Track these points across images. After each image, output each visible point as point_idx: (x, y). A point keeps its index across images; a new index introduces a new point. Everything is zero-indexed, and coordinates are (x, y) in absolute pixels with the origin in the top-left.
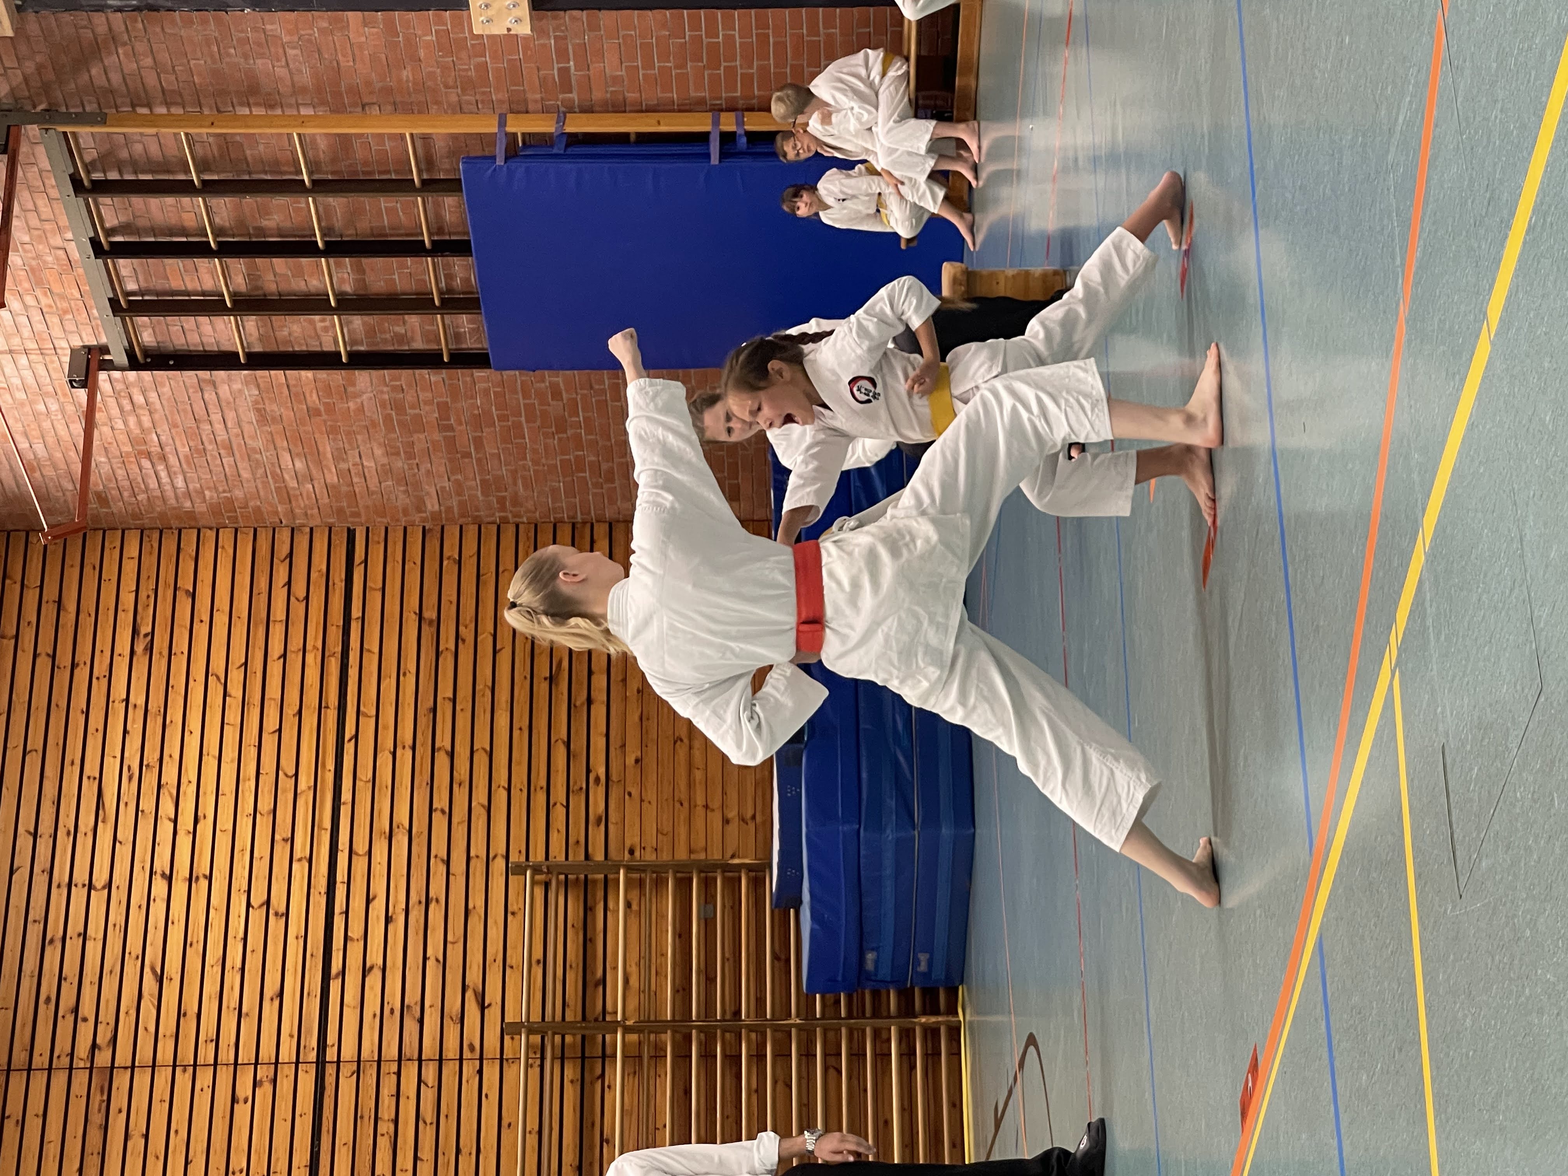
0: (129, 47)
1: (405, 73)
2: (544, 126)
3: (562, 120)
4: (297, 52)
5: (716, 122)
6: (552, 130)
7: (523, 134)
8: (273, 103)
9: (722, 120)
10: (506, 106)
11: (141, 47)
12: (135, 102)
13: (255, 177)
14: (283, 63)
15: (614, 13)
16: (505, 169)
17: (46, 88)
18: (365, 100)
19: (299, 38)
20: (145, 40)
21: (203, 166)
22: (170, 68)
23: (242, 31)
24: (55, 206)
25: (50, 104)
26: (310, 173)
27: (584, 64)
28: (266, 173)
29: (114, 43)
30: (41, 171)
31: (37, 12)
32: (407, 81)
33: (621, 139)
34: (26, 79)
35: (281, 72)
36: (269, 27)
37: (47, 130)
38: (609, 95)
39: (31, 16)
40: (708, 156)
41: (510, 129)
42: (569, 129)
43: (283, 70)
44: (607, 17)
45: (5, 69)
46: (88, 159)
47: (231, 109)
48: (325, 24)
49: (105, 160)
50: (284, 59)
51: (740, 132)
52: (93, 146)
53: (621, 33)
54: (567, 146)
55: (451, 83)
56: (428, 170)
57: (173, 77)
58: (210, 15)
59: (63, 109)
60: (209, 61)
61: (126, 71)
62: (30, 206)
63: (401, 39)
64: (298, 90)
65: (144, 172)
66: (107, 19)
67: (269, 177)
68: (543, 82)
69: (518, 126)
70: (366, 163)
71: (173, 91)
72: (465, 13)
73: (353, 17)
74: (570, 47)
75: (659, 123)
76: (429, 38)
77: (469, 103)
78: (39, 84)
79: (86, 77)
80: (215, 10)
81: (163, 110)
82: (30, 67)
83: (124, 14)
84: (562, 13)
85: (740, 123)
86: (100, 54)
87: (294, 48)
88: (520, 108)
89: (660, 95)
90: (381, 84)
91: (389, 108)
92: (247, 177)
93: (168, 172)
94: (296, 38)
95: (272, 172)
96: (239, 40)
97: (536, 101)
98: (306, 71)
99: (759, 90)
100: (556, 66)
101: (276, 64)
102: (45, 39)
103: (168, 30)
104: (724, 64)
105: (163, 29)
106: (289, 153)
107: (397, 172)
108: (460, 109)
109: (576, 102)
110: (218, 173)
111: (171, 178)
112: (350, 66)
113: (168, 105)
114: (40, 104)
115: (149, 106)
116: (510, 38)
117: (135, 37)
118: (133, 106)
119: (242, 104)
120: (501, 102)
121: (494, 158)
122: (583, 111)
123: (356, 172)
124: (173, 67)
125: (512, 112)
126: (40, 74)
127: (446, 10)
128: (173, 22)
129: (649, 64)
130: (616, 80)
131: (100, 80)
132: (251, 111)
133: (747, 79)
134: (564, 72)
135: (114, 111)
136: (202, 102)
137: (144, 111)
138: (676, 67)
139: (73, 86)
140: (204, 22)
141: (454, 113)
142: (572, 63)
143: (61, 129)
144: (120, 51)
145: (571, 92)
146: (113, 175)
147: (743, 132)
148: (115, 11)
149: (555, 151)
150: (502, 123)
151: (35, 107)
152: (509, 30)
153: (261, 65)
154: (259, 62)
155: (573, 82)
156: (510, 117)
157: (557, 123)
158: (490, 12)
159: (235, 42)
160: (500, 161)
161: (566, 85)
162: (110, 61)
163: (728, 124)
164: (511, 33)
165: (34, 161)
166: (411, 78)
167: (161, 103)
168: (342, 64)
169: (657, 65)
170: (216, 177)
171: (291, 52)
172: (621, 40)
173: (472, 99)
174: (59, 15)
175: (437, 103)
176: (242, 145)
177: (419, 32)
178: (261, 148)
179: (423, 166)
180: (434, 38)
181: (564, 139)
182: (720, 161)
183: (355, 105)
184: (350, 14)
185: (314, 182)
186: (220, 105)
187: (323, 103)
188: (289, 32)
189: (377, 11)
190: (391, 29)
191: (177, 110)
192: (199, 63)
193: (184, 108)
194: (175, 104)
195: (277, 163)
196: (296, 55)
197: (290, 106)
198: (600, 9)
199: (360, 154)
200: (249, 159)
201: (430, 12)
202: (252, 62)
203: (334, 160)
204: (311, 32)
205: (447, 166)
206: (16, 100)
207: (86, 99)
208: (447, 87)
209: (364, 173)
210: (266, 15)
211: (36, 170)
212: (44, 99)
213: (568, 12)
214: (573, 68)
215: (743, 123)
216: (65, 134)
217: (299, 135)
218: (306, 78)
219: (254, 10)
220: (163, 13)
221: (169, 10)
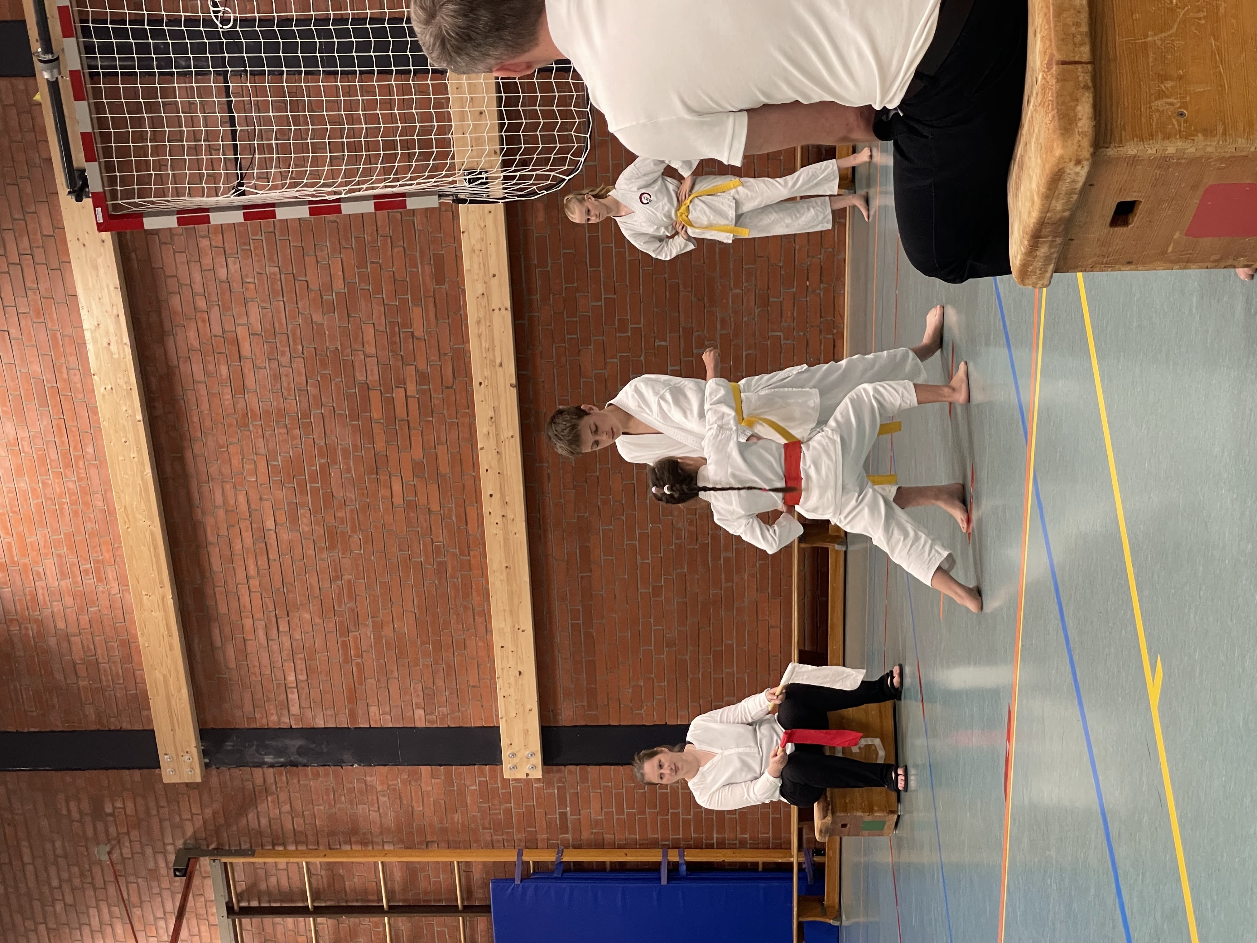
0: (276, 796)
1: (456, 816)
2: (548, 857)
3: (561, 853)
4: (386, 799)
5: (665, 855)
6: (553, 859)
7: (534, 862)
8: (366, 841)
9: (669, 854)
10: (523, 844)
11: (283, 796)
12: (275, 842)
13: (350, 904)
14: (376, 809)
15: (598, 767)
16: (520, 888)
17: (217, 832)
18: (429, 839)
19: (388, 788)
20: (286, 790)
21: (316, 895)
22: (301, 813)
23: (351, 783)
24: (213, 932)
25: (218, 844)
26: (388, 901)
27: (576, 811)
28: (357, 901)
29: (266, 792)
30: (206, 901)
31: (218, 768)
32: (458, 823)
33: (600, 867)
34: (205, 822)
35: (374, 815)
36: (369, 779)
37: (214, 860)
38: (592, 836)
39: (214, 771)
40: (659, 879)
41: (525, 858)
42: (565, 859)
43: (374, 813)
44: (593, 771)
45: (192, 815)
46: (239, 890)
47: (338, 847)
48: (406, 777)
49: (251, 890)
50: (376, 806)
51: (682, 861)
52: (244, 879)
53: (603, 784)
54: (564, 871)
55: (487, 825)
56: (468, 899)
57: (302, 821)
58: (331, 769)
59: (227, 848)
60: (327, 807)
61: (271, 816)
62: (195, 931)
63: (455, 788)
64: (384, 830)
65: (275, 901)
66: (263, 773)
67: (359, 904)
68: (549, 824)
69: (531, 857)
70: (426, 893)
71: (301, 832)
72: (499, 767)
73: (425, 770)
74: (568, 796)
75: (626, 855)
76: (474, 788)
77: (498, 841)
78: (212, 827)
79: (244, 821)
80: (334, 766)
81: (292, 848)
82: (209, 812)
83: (275, 769)
84: (563, 767)
85: (682, 855)
86: (256, 801)
87: (384, 796)
88: (532, 844)
89: (627, 836)
90: (440, 826)
91: (444, 845)
92: (345, 904)
93: (292, 901)
94: (386, 788)
95: (362, 900)
96: (348, 789)
97: (542, 840)
98: (391, 815)
99: (694, 834)
100: (558, 811)
101: (371, 809)
102: (221, 791)
103: (301, 782)
104: (670, 811)
105: (299, 781)
106: (374, 884)
107: (446, 900)
108: (492, 845)
109: (571, 841)
110: (326, 901)
111: (293, 905)
112: (420, 811)
113: (297, 843)
114: (212, 843)
115: (284, 844)
116: (528, 782)
117: (280, 788)
118: (274, 845)
119: (346, 843)
120: (520, 840)
121: (513, 880)
122: (575, 847)
123: (419, 900)
124: (303, 812)
125: (527, 848)
126: (214, 818)
127: (486, 765)
128: (306, 776)
129: (620, 811)
130: (598, 823)
131: (254, 825)
132: (351, 848)
133: (686, 823)
134: (563, 815)
135: (260, 848)
136: (320, 841)
137: (281, 848)
138: (640, 813)
139: (235, 829)
140: (327, 775)
141: (487, 847)
142: (568, 809)
143: (224, 860)
144: (269, 799)
145: (567, 833)
146: (254, 904)
147: (683, 861)
148: (269, 767)
149: (555, 875)
150: (520, 854)
151: (208, 846)
152: (527, 775)
153: (361, 809)
154: (360, 807)
155: (569, 825)
156: (525, 851)
157: (558, 854)
158: (516, 760)
159: (345, 791)
160: (517, 882)
161: (564, 828)
162: (262, 807)
163: (674, 856)
164: (529, 777)
165: (201, 892)
166: (460, 821)
167: (292, 843)
168: (415, 808)
169: (626, 811)
170: (323, 905)
171: (382, 799)
172: (602, 791)
173: (501, 838)
174: (233, 770)
175: (477, 841)
176: (343, 876)
177: (467, 783)
178: (356, 880)
179: (465, 896)
180: (477, 788)
181: (562, 868)
182: (668, 883)
183: (421, 843)
184: (423, 768)
185: (390, 907)
186: (331, 843)
187: (401, 841)
188: (382, 783)
189: (441, 765)
190: (449, 781)
191: (302, 848)
192: (320, 809)
193: (307, 846)
194: (302, 843)
195: (366, 893)
196: (385, 802)
197: (377, 843)
198: (588, 765)
199: (423, 884)
200: (347, 888)
201: (476, 766)
202: (355, 807)
203: (405, 890)
204: (395, 782)
205: (480, 895)
206: (196, 839)
207: (242, 839)
208: (484, 828)
209: (424, 901)
210: (367, 769)
211: (203, 899)
212: (215, 839)
213: (567, 767)
214: (569, 813)
215: (684, 856)
216: (225, 864)
217: (382, 863)
218: (390, 819)
219: (360, 765)
220: (300, 768)
221: (305, 765)
